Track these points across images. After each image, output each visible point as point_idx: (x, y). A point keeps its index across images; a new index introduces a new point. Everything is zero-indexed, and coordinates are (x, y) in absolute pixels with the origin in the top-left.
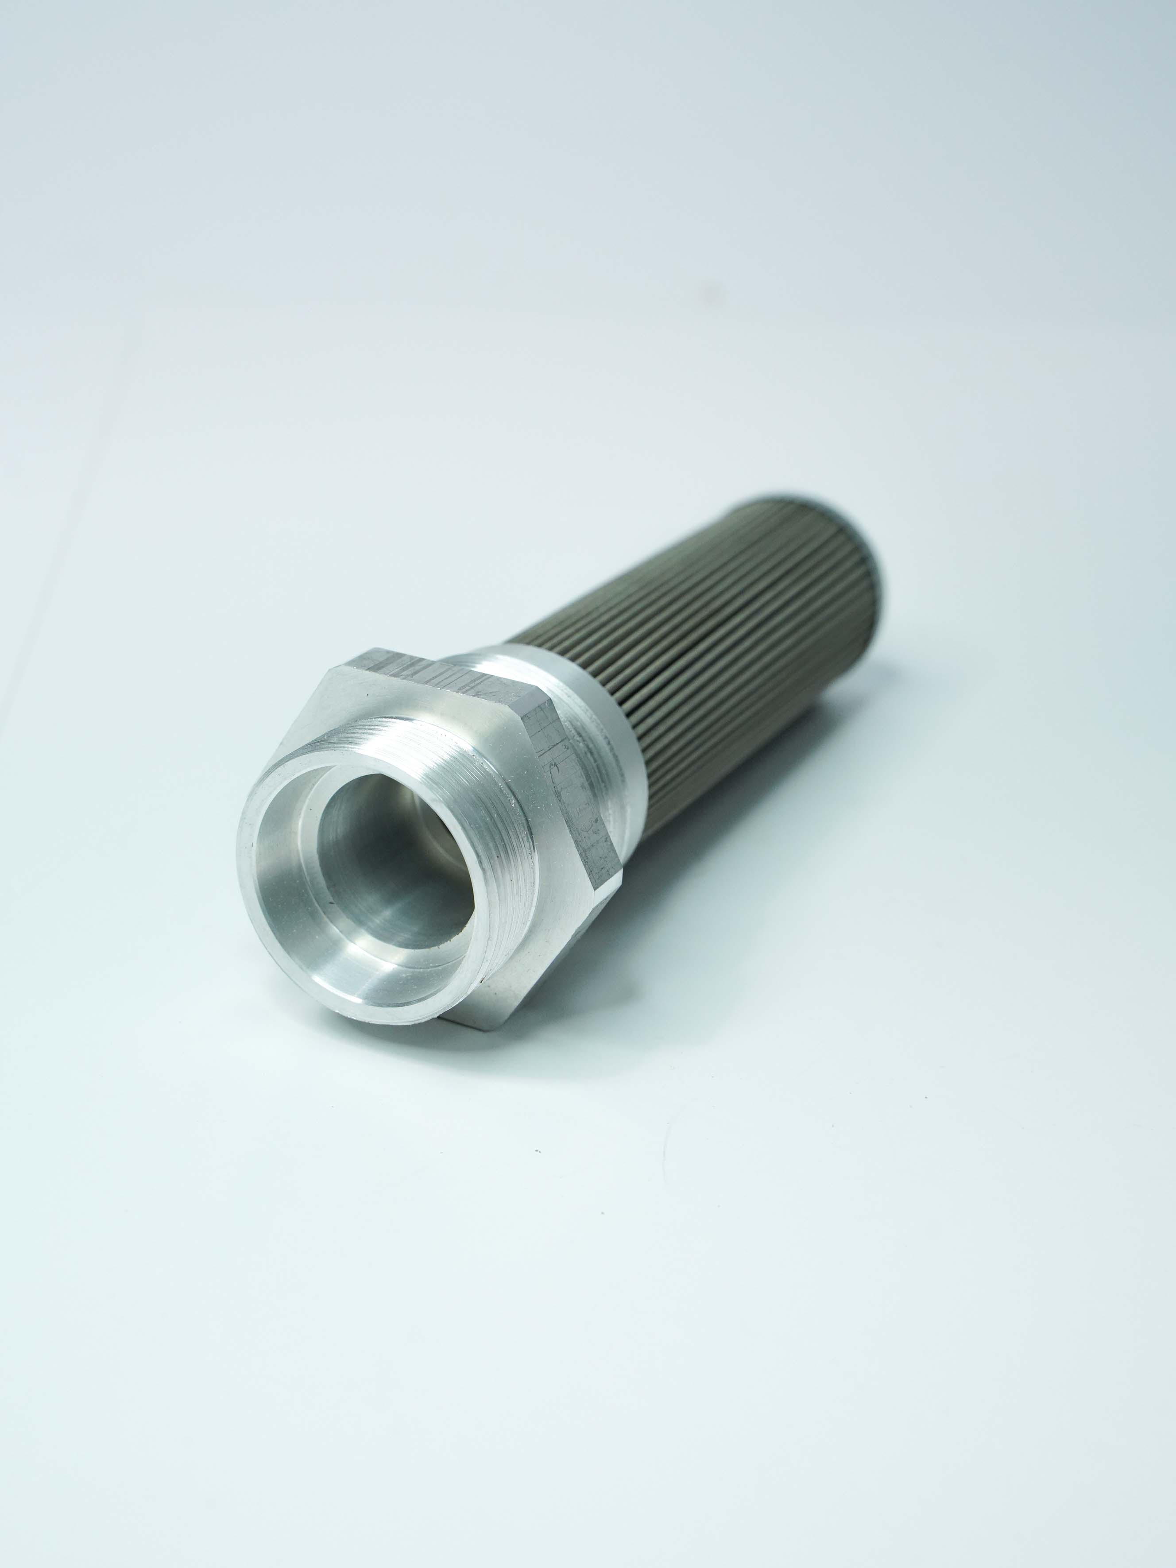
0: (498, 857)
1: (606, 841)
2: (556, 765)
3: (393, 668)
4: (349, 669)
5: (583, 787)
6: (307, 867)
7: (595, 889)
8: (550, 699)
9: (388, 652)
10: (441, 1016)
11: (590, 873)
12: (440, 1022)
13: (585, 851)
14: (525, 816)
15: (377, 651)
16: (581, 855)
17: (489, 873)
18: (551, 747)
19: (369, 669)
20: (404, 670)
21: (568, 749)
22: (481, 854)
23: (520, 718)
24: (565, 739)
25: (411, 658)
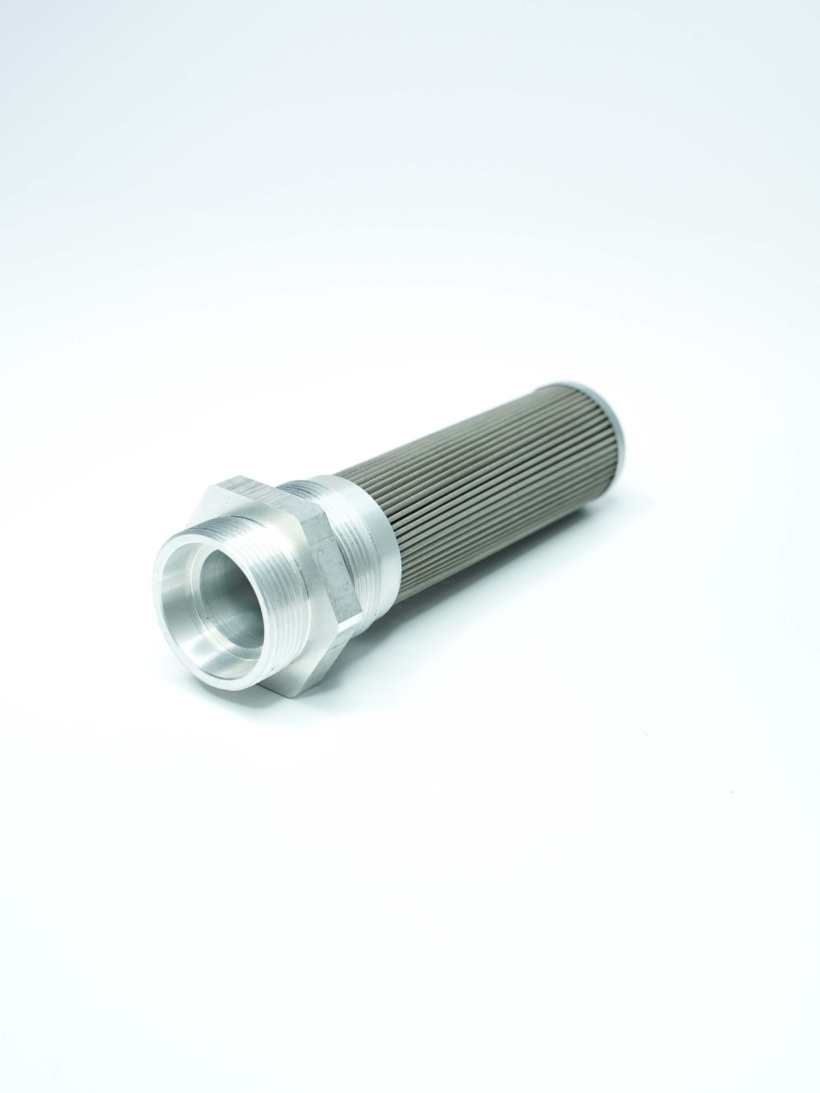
0: (278, 601)
1: (352, 595)
2: (322, 550)
3: (241, 489)
4: (217, 487)
5: (340, 563)
6: (195, 597)
7: (339, 622)
8: (325, 512)
9: (245, 478)
10: (259, 684)
11: (337, 613)
12: (259, 687)
13: (335, 600)
14: (303, 578)
15: (239, 477)
16: (332, 603)
17: (271, 609)
18: (320, 540)
19: (228, 489)
20: (247, 490)
21: (332, 541)
22: (266, 598)
23: (300, 523)
24: (332, 535)
25: (257, 482)
